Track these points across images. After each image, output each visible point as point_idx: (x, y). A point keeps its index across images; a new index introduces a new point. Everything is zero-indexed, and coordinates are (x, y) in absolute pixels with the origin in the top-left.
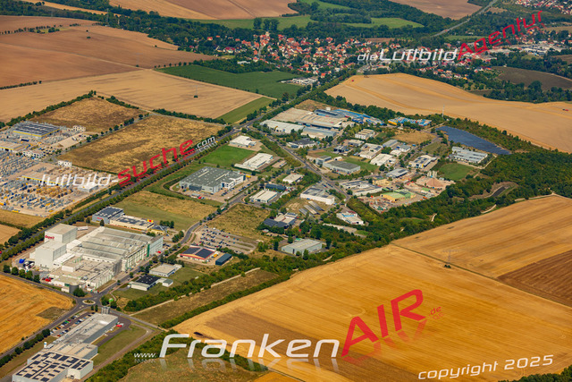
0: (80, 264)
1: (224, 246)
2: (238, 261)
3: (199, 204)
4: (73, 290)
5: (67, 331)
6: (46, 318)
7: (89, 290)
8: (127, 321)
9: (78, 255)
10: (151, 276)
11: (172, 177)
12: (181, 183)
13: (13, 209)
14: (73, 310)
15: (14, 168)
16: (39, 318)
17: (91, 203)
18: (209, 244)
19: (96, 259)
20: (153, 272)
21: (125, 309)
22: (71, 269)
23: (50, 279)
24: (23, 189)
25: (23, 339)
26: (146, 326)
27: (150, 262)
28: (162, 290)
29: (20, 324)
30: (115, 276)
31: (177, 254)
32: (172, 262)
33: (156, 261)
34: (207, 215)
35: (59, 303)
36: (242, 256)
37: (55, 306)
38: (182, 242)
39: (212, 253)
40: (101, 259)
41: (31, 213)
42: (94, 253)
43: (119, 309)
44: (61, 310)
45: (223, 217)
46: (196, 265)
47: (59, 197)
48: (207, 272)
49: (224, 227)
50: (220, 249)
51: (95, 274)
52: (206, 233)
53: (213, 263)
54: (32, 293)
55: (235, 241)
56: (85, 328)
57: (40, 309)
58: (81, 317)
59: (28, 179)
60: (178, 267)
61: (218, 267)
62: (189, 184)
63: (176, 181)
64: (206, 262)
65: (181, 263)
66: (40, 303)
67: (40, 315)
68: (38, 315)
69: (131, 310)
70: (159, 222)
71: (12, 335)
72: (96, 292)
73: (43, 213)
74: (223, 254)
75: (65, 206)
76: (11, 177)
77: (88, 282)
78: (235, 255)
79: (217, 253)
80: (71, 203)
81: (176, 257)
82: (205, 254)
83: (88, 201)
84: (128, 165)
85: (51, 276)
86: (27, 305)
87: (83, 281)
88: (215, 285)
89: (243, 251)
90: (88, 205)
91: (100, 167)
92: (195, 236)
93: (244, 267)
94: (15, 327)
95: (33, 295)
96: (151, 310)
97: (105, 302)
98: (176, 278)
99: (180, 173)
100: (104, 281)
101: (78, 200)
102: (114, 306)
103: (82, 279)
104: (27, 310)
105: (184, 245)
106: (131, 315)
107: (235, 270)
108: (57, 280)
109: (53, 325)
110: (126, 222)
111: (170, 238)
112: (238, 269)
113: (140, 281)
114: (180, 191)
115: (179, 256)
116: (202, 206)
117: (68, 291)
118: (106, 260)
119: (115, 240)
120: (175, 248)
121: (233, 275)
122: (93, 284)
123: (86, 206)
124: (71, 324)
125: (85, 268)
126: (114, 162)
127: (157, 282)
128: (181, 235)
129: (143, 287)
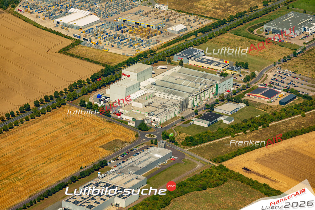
0: (151, 100)
1: (292, 87)
2: (301, 101)
3: (278, 46)
4: (138, 125)
5: (123, 162)
6: (107, 149)
7: (153, 124)
8: (181, 155)
9: (150, 92)
10: (214, 114)
11: (259, 20)
12: (265, 27)
13: (103, 48)
14: (134, 143)
15: (114, 10)
16: (101, 149)
17: (176, 44)
18: (278, 85)
19: (166, 96)
20: (218, 110)
21: (182, 144)
22: (140, 105)
23: (119, 114)
24: (118, 30)
25: (81, 168)
26: (199, 160)
27: (217, 100)
28: (222, 126)
29: (82, 155)
30: (180, 112)
31: (245, 93)
32: (237, 101)
33: (223, 99)
34: (282, 58)
35: (123, 136)
36: (306, 97)
37: (119, 138)
38: (253, 82)
39: (278, 93)
40: (170, 96)
41: (119, 52)
42: (164, 91)
43: (177, 144)
44: (123, 143)
45: (298, 59)
46: (260, 104)
47: (148, 37)
48: (269, 112)
49: (296, 69)
50: (286, 90)
51: (161, 110)
52: (278, 74)
53: (277, 103)
54: (101, 126)
55: (304, 82)
56: (140, 160)
57: (104, 141)
58: (140, 150)
59: (124, 21)
60: (242, 105)
61: (281, 107)
62: (272, 28)
63: (262, 25)
64: (270, 102)
65: (246, 102)
66: (105, 136)
67: (103, 147)
68: (101, 147)
69: (188, 145)
70: (235, 63)
71: (73, 164)
72: (160, 127)
73: (129, 52)
74: (288, 94)
75: (152, 46)
76: (110, 19)
77: (153, 118)
78: (300, 95)
79: (283, 93)
80: (158, 44)
81: (243, 96)
82: (270, 94)
83: (174, 41)
84: (220, 9)
85: (121, 110)
86: (93, 137)
87: (149, 117)
88: (274, 123)
89: (309, 92)
90: (173, 45)
91: (193, 11)
92: (267, 76)
93: (305, 107)
94: (77, 157)
95: (101, 128)
96: (207, 146)
97: (166, 137)
98: (238, 116)
99: (267, 17)
100: (169, 117)
101: (165, 41)
102: (173, 141)
103: (149, 114)
104: (92, 142)
105: (253, 85)
106: (187, 150)
107: (296, 110)
108: (126, 115)
109: (113, 156)
110: (204, 62)
111: (241, 78)
112: (299, 109)
113: (202, 118)
114: (263, 34)
115: (246, 95)
116: (281, 49)
117: (133, 125)
118: (175, 97)
119: (188, 79)
120: (244, 88)
121: (293, 114)
122: (158, 120)
123: (171, 46)
124: (129, 156)
125: (154, 104)
126: (207, 6)
127: (219, 119)
128: (253, 76)
129: (204, 124)
